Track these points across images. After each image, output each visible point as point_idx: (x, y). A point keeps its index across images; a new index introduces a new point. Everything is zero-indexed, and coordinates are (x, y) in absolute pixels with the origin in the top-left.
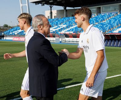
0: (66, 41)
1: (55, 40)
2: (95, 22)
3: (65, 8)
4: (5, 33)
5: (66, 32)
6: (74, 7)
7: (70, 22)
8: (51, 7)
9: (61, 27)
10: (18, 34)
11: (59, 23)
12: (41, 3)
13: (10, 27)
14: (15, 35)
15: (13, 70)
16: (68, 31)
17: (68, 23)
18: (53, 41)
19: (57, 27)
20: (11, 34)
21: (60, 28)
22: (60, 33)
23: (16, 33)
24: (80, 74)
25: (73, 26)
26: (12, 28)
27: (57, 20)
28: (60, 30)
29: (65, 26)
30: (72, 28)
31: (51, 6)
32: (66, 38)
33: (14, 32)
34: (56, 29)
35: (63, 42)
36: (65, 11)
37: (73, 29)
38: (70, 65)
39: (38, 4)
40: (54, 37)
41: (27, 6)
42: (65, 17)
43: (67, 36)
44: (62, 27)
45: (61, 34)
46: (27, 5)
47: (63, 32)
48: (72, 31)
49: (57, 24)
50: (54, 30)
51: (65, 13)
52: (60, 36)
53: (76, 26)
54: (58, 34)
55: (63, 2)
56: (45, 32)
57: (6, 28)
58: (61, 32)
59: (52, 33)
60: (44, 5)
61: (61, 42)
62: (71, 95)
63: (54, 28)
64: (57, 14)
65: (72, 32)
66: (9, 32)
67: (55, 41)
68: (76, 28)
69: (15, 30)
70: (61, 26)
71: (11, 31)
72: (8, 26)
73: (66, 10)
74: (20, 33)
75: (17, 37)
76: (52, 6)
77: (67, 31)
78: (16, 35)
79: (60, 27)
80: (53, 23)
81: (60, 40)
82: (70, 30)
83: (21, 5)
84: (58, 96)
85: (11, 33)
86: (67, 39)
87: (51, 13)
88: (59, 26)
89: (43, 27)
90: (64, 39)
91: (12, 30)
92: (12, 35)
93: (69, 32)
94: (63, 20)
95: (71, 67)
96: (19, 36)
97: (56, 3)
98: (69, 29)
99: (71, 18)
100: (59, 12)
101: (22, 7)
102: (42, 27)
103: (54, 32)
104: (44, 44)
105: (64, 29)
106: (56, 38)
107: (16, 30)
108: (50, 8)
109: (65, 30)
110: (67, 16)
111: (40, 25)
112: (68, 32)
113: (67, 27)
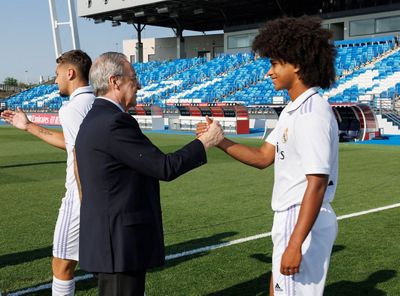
0: (181, 126)
1: (151, 121)
2: (262, 72)
3: (179, 33)
4: (9, 102)
5: (182, 101)
6: (203, 30)
7: (192, 72)
8: (139, 31)
9: (168, 87)
10: (46, 105)
11: (161, 75)
12: (111, 19)
13: (23, 86)
14: (36, 108)
15: (33, 206)
16: (188, 98)
17: (188, 74)
18: (146, 125)
19: (156, 85)
20: (25, 106)
21: (165, 89)
22: (164, 102)
23: (40, 104)
24: (222, 217)
25: (200, 83)
26: (29, 88)
27: (157, 65)
28: (165, 95)
29: (178, 83)
30: (198, 89)
31: (139, 26)
32: (181, 117)
33: (33, 100)
34: (154, 92)
35: (174, 127)
36: (179, 40)
37: (200, 91)
38: (195, 191)
39: (103, 21)
40: (148, 113)
41: (72, 26)
42: (179, 57)
43: (184, 111)
44: (170, 87)
45: (167, 107)
46: (71, 23)
47: (173, 100)
48: (198, 97)
49: (156, 79)
50: (148, 95)
51: (178, 47)
52: (167, 110)
53: (209, 83)
54: (158, 105)
55: (174, 15)
56: (123, 99)
57: (12, 88)
58: (168, 101)
59: (141, 102)
60: (119, 24)
61: (166, 128)
62: (198, 275)
63: (147, 88)
64: (156, 49)
65: (199, 101)
66: (22, 100)
67: (150, 125)
68: (209, 89)
69: (37, 96)
70: (166, 82)
71: (25, 98)
72: (18, 82)
73: (183, 39)
74: (53, 102)
75: (43, 115)
76: (142, 26)
77: (185, 97)
78: (40, 109)
79: (164, 86)
80: (143, 75)
81: (166, 123)
82: (193, 94)
83: (54, 24)
84: (163, 276)
85: (26, 103)
86: (185, 120)
87: (140, 46)
88: (162, 83)
89: (124, 82)
90: (177, 121)
91: (30, 95)
92: (30, 108)
93: (190, 101)
94: (174, 67)
95: (197, 197)
96: (49, 112)
97: (152, 19)
98: (191, 92)
99: (195, 60)
100: (162, 43)
101: (57, 30)
102: (119, 82)
103: (147, 100)
104: (118, 127)
105: (176, 90)
106: (154, 117)
107: (41, 94)
108: (137, 32)
109: (180, 95)
110: (183, 56)
111: (116, 77)
112: (186, 101)
113: (185, 87)
